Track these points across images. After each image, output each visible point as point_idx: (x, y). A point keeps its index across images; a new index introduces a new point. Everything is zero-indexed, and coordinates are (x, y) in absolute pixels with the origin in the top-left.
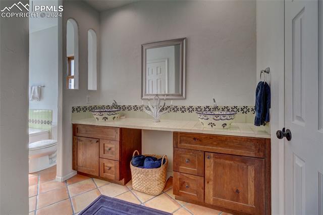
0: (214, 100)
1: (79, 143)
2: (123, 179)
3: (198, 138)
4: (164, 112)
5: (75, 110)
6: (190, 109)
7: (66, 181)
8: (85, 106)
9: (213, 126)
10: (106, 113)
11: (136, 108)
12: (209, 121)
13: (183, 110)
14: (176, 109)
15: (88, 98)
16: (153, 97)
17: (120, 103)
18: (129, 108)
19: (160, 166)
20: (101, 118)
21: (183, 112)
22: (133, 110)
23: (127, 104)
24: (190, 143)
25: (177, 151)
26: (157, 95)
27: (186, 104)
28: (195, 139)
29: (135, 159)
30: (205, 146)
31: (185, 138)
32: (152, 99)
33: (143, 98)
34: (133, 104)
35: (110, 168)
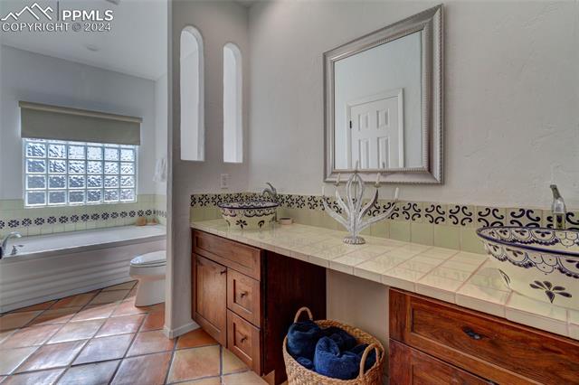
0: (554, 189)
1: (198, 267)
2: (273, 372)
3: (485, 331)
4: (380, 216)
5: (197, 200)
6: (460, 215)
7: (178, 338)
8: (218, 194)
9: (558, 297)
10: (242, 211)
11: (314, 203)
12: (536, 274)
13: (436, 215)
14: (411, 212)
15: (225, 179)
16: (345, 178)
17: (283, 190)
18: (299, 202)
19: (354, 375)
20: (233, 221)
21: (434, 221)
22: (307, 206)
23: (295, 193)
24: (450, 341)
25: (404, 352)
26: (356, 172)
27: (447, 198)
28: (469, 331)
29: (296, 333)
30: (516, 370)
31: (430, 318)
32: (345, 183)
33: (328, 179)
34: (307, 194)
35: (246, 338)
